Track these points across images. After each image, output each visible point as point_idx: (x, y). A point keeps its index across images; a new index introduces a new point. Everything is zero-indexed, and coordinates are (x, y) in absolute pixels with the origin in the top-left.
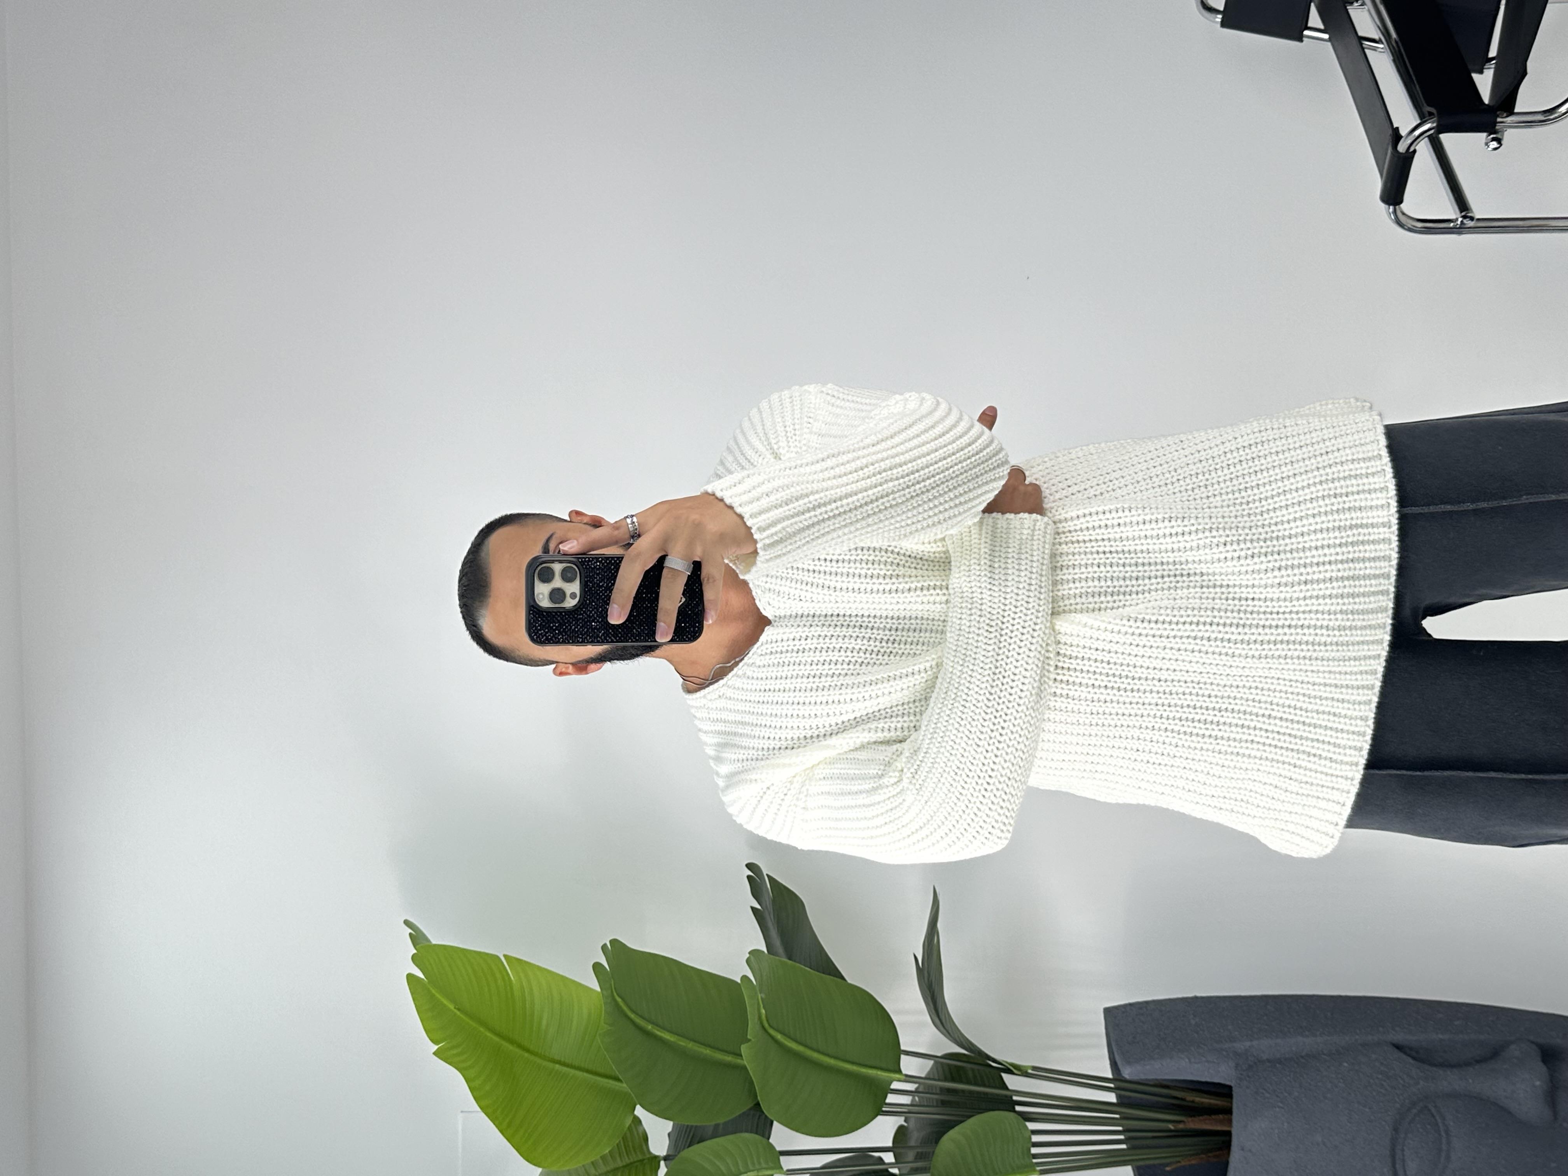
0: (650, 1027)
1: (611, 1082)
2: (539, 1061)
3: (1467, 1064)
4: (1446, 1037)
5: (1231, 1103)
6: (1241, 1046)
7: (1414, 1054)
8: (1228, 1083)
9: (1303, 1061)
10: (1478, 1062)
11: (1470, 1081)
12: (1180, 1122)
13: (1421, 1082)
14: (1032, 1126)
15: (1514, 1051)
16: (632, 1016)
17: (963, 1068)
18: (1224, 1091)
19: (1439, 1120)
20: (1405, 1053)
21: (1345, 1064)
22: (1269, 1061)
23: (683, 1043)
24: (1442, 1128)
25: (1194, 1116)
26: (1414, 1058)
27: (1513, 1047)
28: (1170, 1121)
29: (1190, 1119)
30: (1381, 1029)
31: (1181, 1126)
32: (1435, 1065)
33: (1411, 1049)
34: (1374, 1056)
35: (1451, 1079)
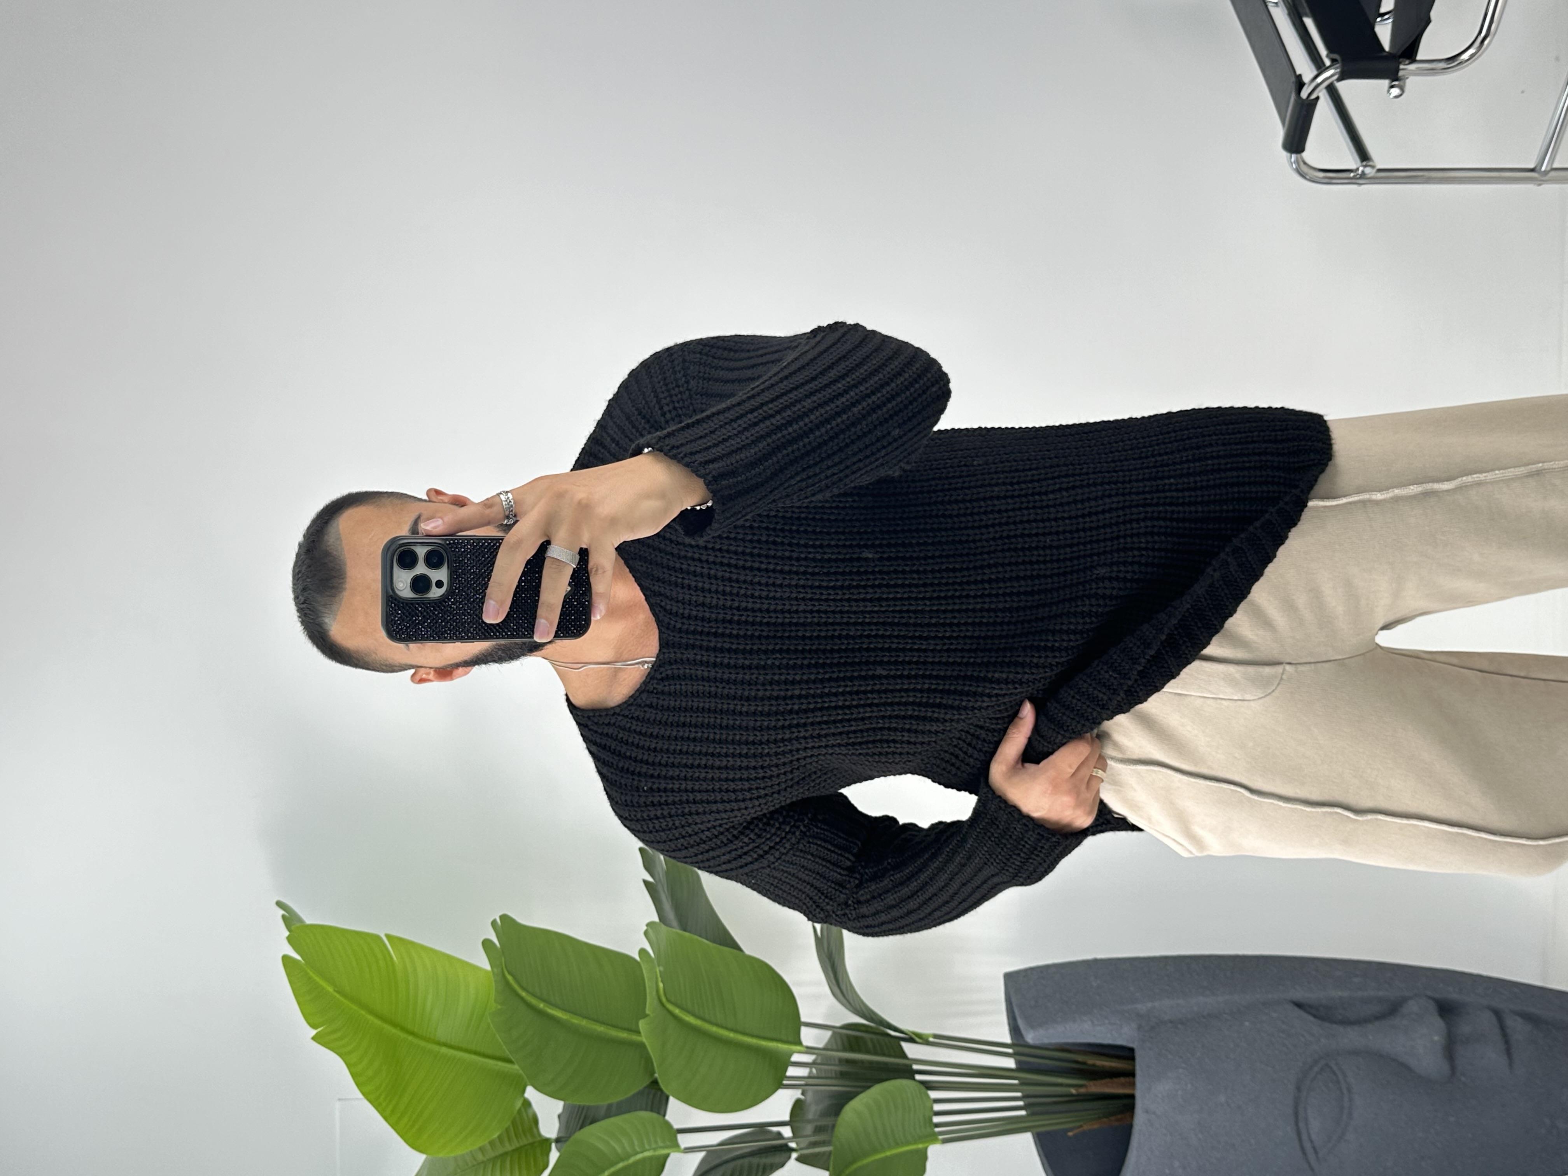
0: (542, 1005)
1: (500, 1064)
5: (1134, 1066)
12: (1081, 1086)
14: (934, 1095)
15: (1412, 1006)
16: (524, 994)
17: (862, 1038)
19: (1341, 1077)
23: (576, 1021)
25: (1096, 1080)
27: (1411, 1003)
28: (1071, 1085)
29: (1091, 1083)
31: (1082, 1090)
35: (1351, 1037)
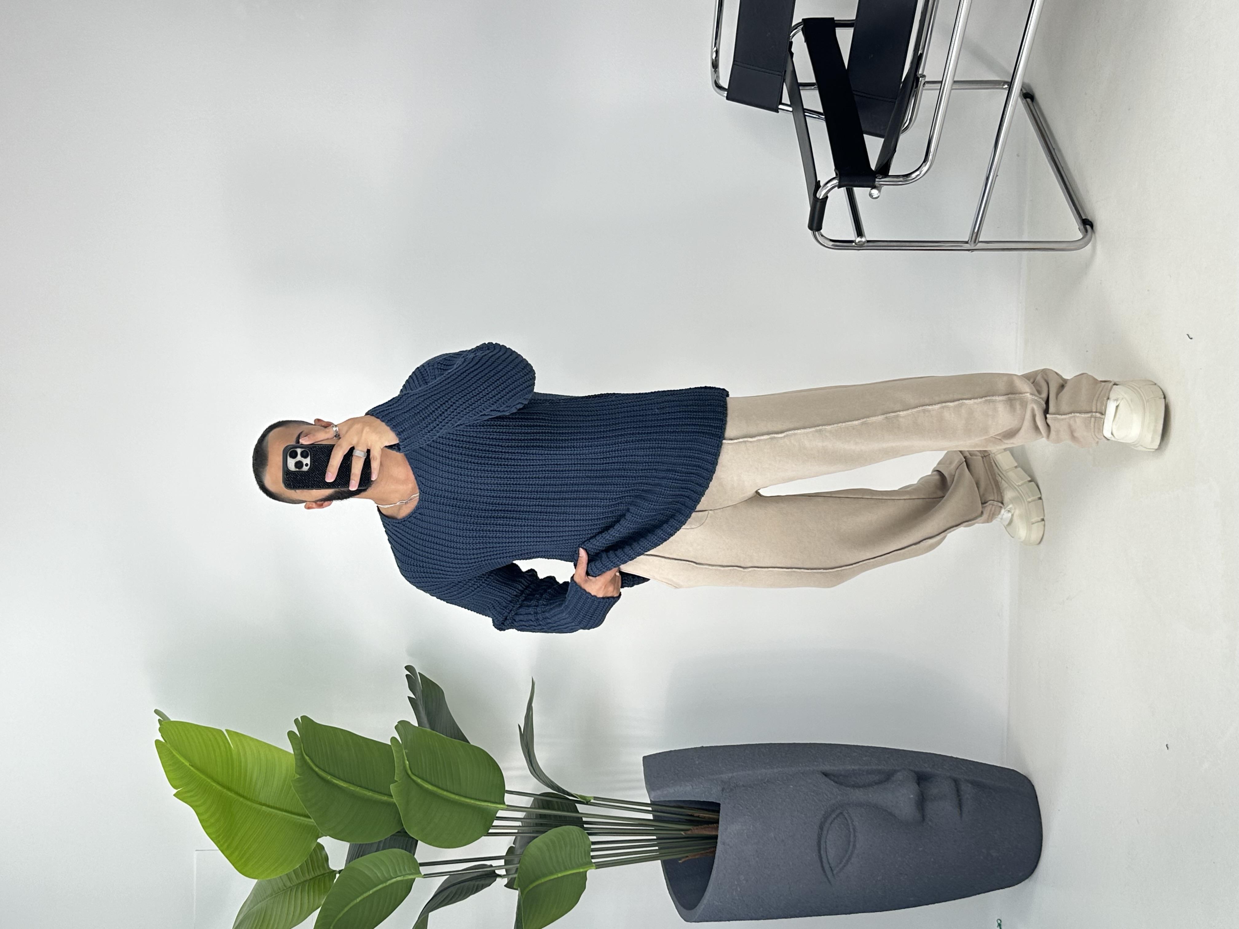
0: (329, 777)
1: (302, 818)
2: (249, 803)
3: (870, 785)
4: (856, 767)
5: (719, 815)
6: (725, 776)
7: (836, 779)
8: (718, 802)
9: (765, 785)
10: (876, 783)
11: (871, 796)
12: (688, 830)
13: (839, 797)
15: (899, 776)
16: (317, 769)
17: (551, 801)
18: (714, 807)
19: (850, 822)
20: (830, 779)
21: (792, 787)
22: (743, 786)
23: (352, 788)
24: (851, 827)
25: (698, 826)
26: (836, 782)
27: (899, 774)
28: (682, 829)
29: (695, 828)
30: (815, 763)
31: (689, 833)
32: (848, 786)
33: (834, 776)
34: (809, 781)
35: (858, 795)
